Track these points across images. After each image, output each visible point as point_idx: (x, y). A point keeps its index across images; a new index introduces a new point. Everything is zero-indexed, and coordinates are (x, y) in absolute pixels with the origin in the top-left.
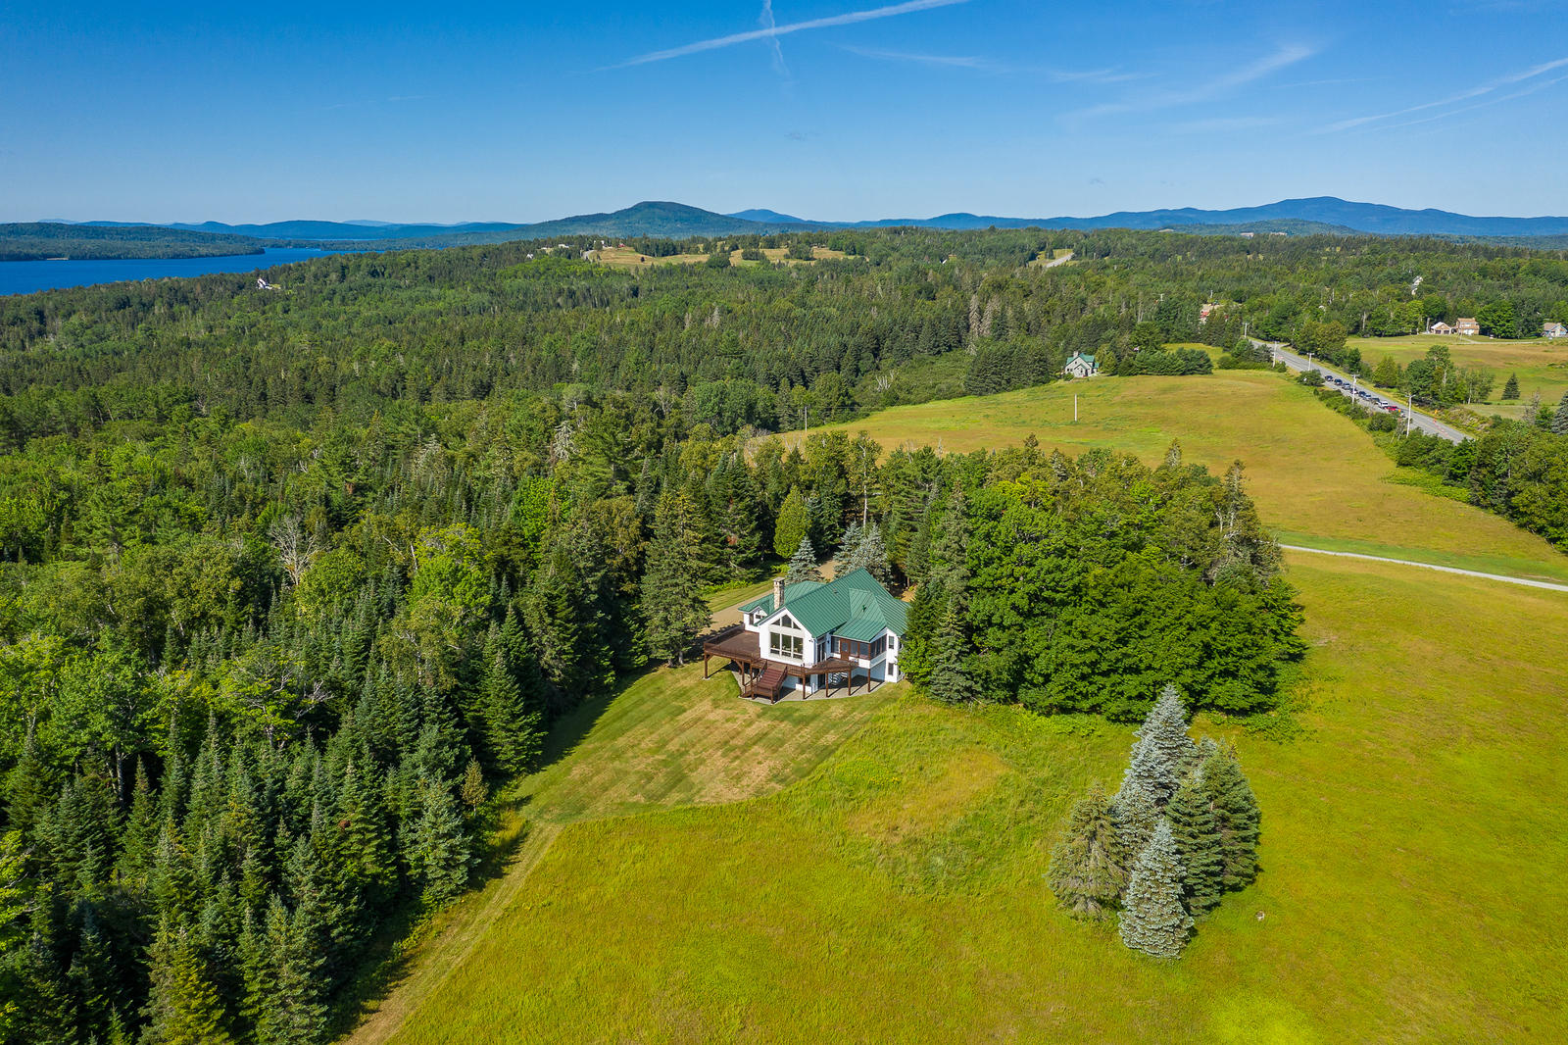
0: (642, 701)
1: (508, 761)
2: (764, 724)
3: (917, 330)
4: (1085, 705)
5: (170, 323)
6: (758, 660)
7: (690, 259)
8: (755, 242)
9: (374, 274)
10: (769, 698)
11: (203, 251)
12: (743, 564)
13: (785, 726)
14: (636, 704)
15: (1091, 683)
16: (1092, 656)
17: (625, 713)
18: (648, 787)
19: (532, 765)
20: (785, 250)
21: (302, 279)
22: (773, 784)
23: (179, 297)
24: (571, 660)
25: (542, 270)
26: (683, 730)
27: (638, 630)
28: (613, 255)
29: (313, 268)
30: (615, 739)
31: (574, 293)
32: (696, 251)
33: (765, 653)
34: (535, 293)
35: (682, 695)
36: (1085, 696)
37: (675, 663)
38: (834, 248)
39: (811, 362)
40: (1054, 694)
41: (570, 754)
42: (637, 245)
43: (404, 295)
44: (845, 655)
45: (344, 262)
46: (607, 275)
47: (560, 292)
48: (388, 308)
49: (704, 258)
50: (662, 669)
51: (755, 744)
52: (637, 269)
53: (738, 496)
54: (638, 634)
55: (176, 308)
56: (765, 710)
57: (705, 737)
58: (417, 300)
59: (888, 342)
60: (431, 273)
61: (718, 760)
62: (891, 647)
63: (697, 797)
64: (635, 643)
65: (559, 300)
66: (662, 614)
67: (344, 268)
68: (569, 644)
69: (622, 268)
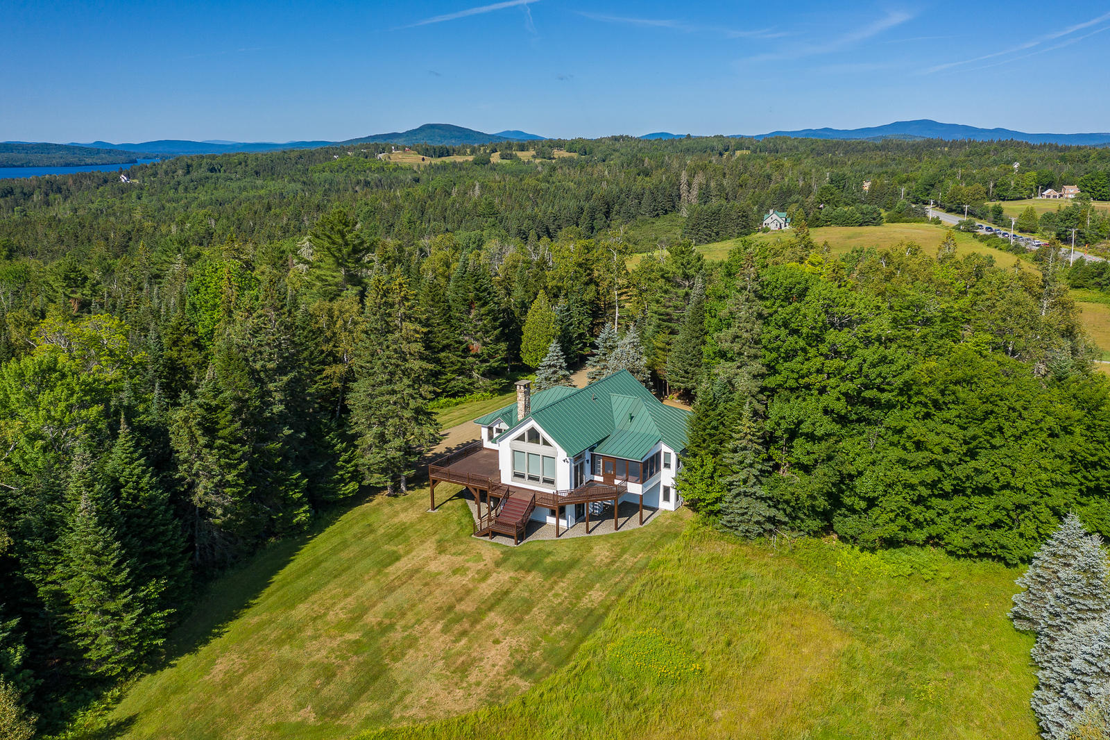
0: (345, 545)
1: (105, 659)
2: (504, 576)
3: (639, 197)
5: (44, 208)
6: (498, 486)
7: (459, 159)
8: (509, 146)
9: (212, 170)
10: (512, 537)
11: (89, 161)
12: (486, 374)
13: (534, 578)
14: (335, 551)
15: (928, 508)
16: (932, 474)
17: (317, 563)
18: (325, 692)
19: (150, 661)
20: (533, 152)
21: (155, 175)
22: (515, 679)
23: (55, 188)
24: (240, 494)
25: (344, 166)
26: (391, 589)
27: (345, 450)
28: (400, 157)
29: (164, 166)
30: (293, 606)
31: (369, 183)
32: (465, 154)
33: (506, 478)
34: (339, 183)
35: (398, 535)
37: (396, 491)
38: (570, 151)
39: (554, 221)
40: (882, 523)
41: (219, 635)
42: (419, 149)
43: (234, 185)
44: (609, 479)
45: (189, 162)
46: (395, 170)
47: (358, 183)
48: (220, 194)
49: (471, 158)
50: (379, 498)
51: (490, 609)
52: (419, 166)
53: (480, 299)
54: (344, 456)
55: (51, 196)
56: (507, 554)
57: (421, 600)
58: (245, 189)
59: (617, 207)
60: (257, 169)
61: (436, 639)
62: (667, 466)
63: (397, 709)
64: (342, 468)
65: (357, 188)
66: (375, 429)
67: (188, 166)
68: (235, 472)
69: (407, 165)
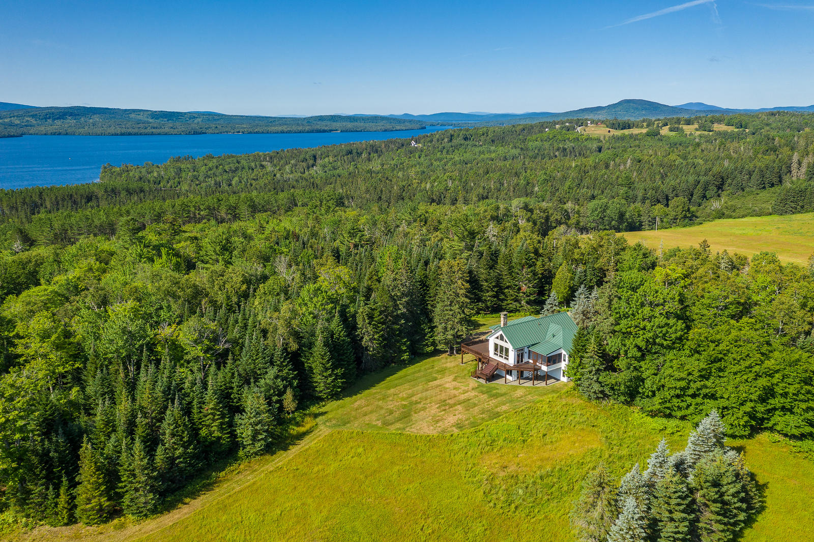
0: (419, 371)
1: (321, 392)
2: (472, 394)
4: (679, 414)
5: (367, 162)
6: (488, 357)
7: (635, 131)
8: (678, 121)
9: (466, 139)
10: (485, 380)
11: (398, 128)
12: (528, 303)
13: (485, 396)
14: (414, 373)
17: (405, 376)
18: (387, 418)
19: (336, 396)
20: (696, 126)
21: (431, 141)
22: (454, 428)
23: (375, 150)
24: (380, 344)
25: (551, 137)
26: (427, 390)
27: (430, 332)
28: (593, 129)
29: (437, 136)
30: (389, 389)
31: (566, 149)
32: (642, 127)
33: (492, 354)
34: (545, 150)
35: (442, 371)
36: (680, 408)
37: (452, 354)
38: (728, 124)
41: (361, 393)
42: (608, 123)
43: (477, 150)
44: (535, 361)
45: (453, 133)
46: (586, 140)
47: (558, 150)
48: (468, 156)
49: (644, 131)
50: (443, 355)
51: (459, 404)
52: (605, 137)
53: (528, 264)
54: (429, 335)
55: (372, 155)
56: (480, 386)
57: (435, 396)
58: (483, 153)
60: (493, 138)
61: (434, 410)
62: (565, 360)
63: (408, 428)
64: (427, 340)
65: (557, 153)
66: (443, 325)
67: (452, 136)
68: (378, 335)
69: (595, 136)
